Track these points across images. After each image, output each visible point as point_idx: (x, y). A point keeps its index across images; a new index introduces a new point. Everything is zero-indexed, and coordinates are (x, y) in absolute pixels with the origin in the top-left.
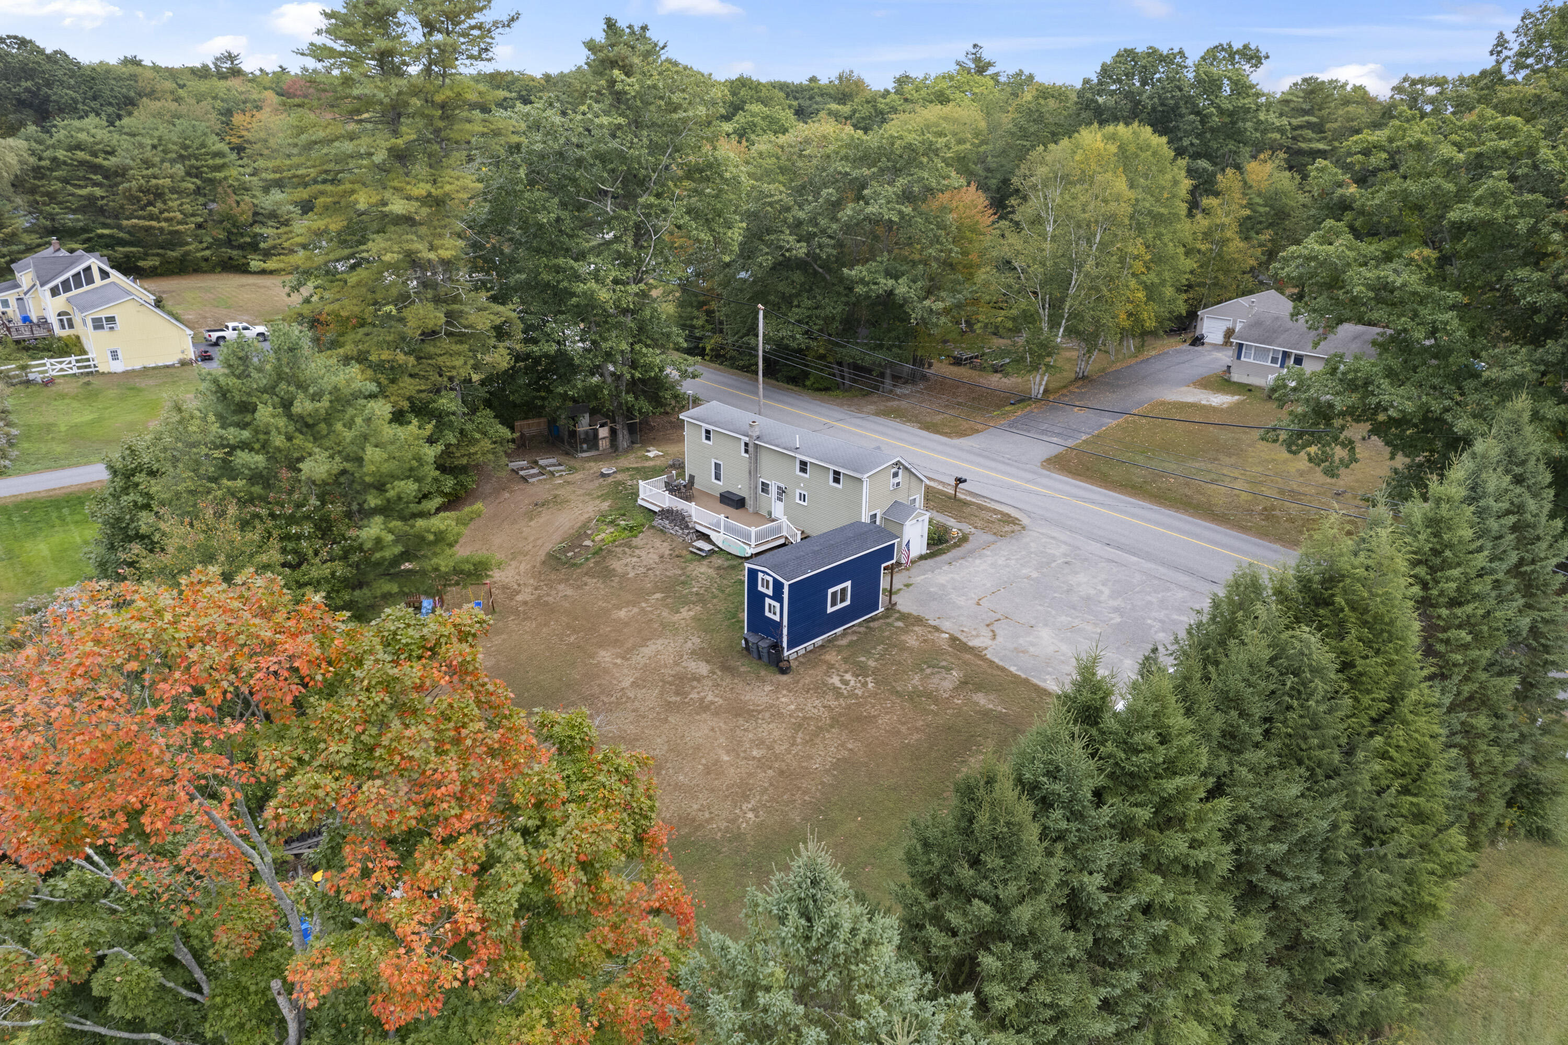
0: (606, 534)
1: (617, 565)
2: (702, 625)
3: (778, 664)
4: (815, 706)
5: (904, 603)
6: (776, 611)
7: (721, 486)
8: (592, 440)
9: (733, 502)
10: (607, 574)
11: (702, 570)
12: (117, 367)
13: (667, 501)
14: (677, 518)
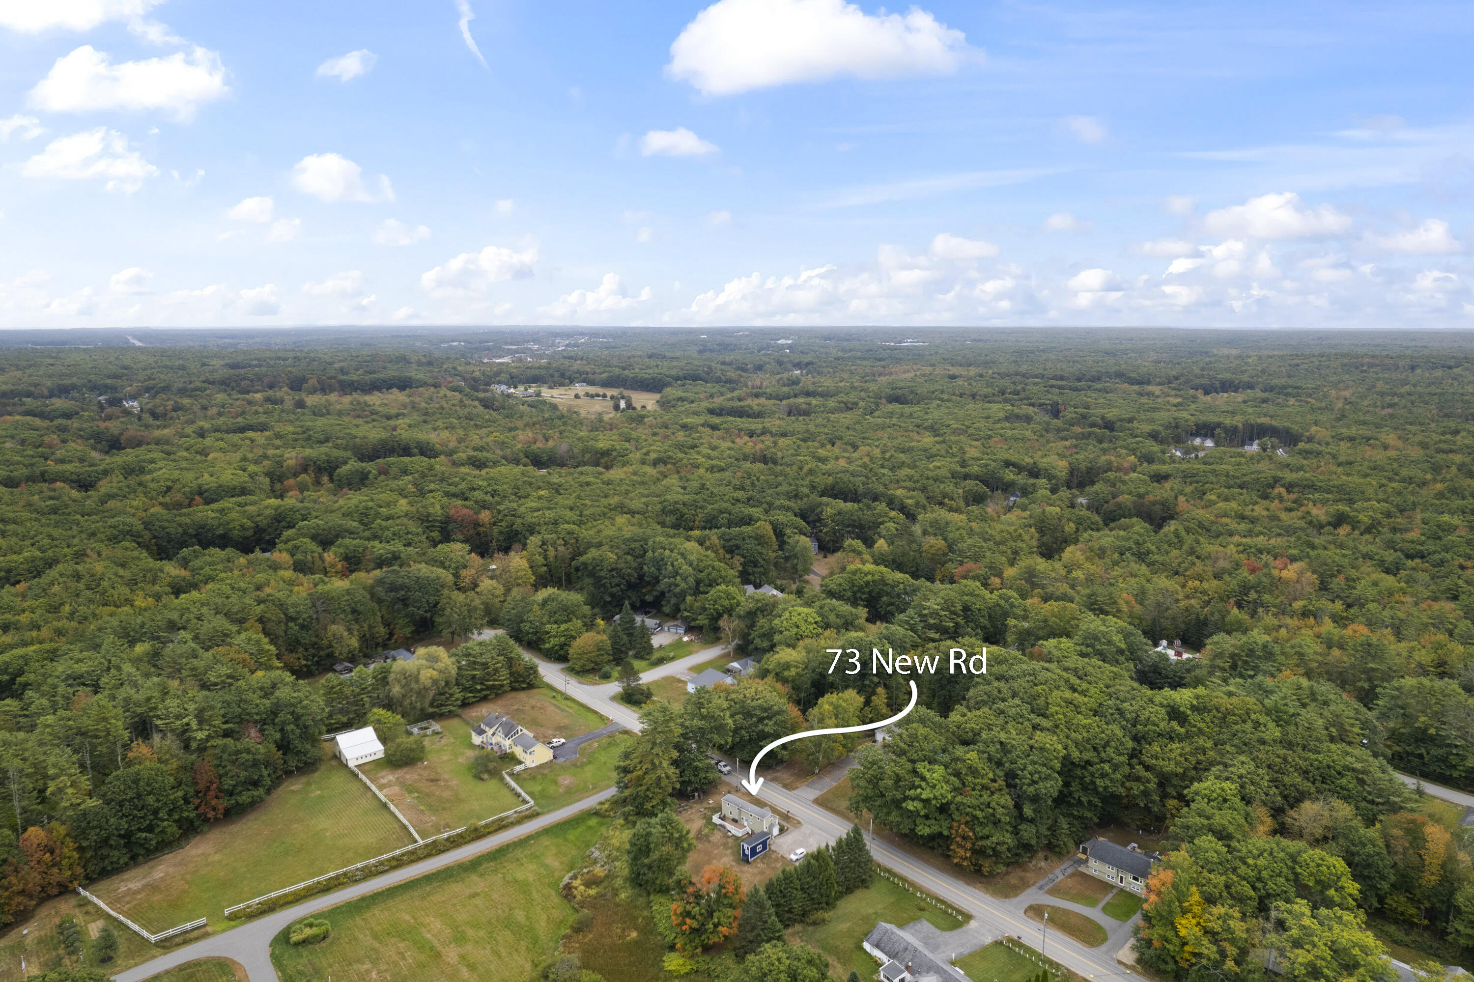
0: (706, 830)
1: (711, 839)
2: (733, 854)
3: (748, 862)
4: (755, 870)
5: (773, 848)
6: (748, 852)
7: (731, 816)
8: (693, 797)
9: (735, 821)
10: (709, 842)
11: (730, 840)
12: (533, 765)
13: (719, 822)
14: (723, 826)
